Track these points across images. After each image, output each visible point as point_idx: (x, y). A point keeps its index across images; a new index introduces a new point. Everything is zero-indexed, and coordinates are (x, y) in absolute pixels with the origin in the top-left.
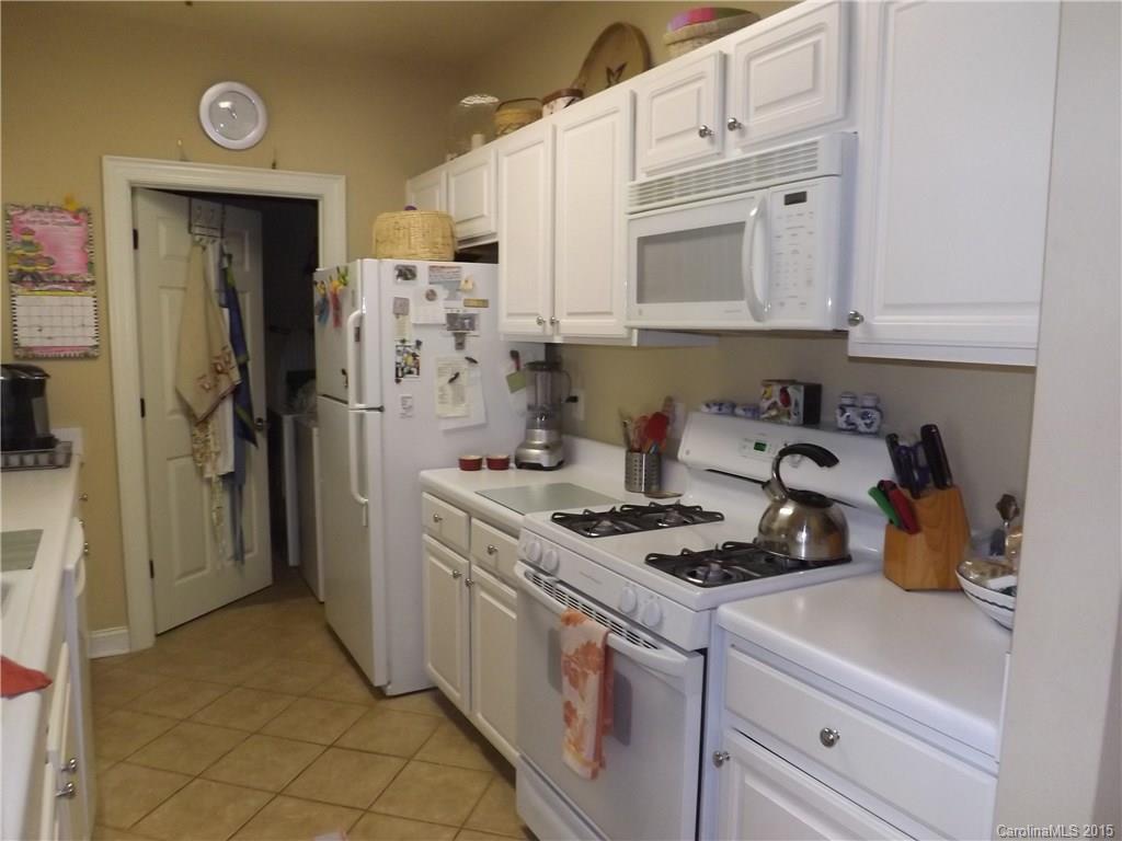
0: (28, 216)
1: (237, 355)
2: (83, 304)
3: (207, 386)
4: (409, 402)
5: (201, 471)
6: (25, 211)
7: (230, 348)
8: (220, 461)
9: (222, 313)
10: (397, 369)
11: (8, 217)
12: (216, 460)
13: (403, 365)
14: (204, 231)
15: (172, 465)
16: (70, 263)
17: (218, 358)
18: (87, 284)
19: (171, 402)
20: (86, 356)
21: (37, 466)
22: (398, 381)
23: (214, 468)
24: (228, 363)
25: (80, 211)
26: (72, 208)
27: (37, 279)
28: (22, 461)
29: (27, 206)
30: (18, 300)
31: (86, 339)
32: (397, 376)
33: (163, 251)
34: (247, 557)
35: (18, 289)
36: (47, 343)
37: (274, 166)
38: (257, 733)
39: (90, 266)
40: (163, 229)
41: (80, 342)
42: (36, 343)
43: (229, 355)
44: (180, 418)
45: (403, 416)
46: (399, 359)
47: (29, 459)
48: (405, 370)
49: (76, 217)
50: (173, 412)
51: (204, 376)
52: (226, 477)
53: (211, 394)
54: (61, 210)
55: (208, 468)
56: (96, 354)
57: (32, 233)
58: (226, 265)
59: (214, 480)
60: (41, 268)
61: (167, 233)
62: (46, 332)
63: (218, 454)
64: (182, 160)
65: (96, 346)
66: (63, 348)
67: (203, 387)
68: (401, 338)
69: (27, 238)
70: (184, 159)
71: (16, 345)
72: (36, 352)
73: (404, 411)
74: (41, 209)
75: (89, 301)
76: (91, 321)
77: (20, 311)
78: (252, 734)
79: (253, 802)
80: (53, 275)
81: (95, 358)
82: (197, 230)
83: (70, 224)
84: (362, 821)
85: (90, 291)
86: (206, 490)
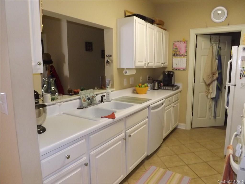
0: (176, 43)
1: (218, 71)
2: (184, 59)
3: (210, 77)
4: (243, 84)
5: (207, 96)
6: (176, 42)
7: (217, 69)
8: (212, 94)
9: (216, 61)
10: (241, 75)
11: (173, 44)
12: (211, 94)
13: (243, 74)
14: (214, 42)
15: (200, 94)
16: (183, 52)
17: (214, 71)
18: (185, 55)
19: (201, 80)
20: (184, 70)
21: (170, 90)
22: (240, 78)
23: (210, 96)
24: (216, 72)
25: (185, 41)
26: (184, 41)
27: (177, 55)
28: (168, 88)
29: (176, 41)
30: (174, 59)
31: (184, 66)
32: (240, 77)
33: (203, 48)
34: (217, 118)
35: (174, 57)
36: (177, 67)
37: (228, 25)
38: (193, 153)
39: (186, 52)
40: (203, 43)
41: (183, 67)
42: (176, 67)
43: (216, 70)
44: (203, 84)
45: (241, 88)
46: (242, 72)
47: (169, 88)
48: (243, 76)
49: (184, 42)
50: (202, 82)
51: (209, 75)
52: (213, 98)
53: (211, 79)
54: (182, 41)
55: (209, 95)
56: (186, 69)
57: (177, 46)
58: (219, 49)
59: (210, 98)
60: (178, 53)
61: (204, 44)
62: (178, 65)
63: (212, 93)
64: (206, 27)
65: (186, 68)
66: (180, 68)
67: (209, 78)
68: (243, 67)
69: (176, 47)
70: (207, 27)
71: (173, 67)
72: (176, 69)
73: (241, 87)
74: (179, 42)
75: (185, 59)
76: (185, 63)
77: (174, 61)
78: (192, 152)
79: (181, 164)
80: (180, 54)
81: (186, 70)
82: (212, 42)
83: (183, 44)
84: (197, 179)
85: (186, 57)
86: (208, 100)
